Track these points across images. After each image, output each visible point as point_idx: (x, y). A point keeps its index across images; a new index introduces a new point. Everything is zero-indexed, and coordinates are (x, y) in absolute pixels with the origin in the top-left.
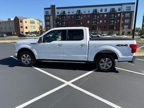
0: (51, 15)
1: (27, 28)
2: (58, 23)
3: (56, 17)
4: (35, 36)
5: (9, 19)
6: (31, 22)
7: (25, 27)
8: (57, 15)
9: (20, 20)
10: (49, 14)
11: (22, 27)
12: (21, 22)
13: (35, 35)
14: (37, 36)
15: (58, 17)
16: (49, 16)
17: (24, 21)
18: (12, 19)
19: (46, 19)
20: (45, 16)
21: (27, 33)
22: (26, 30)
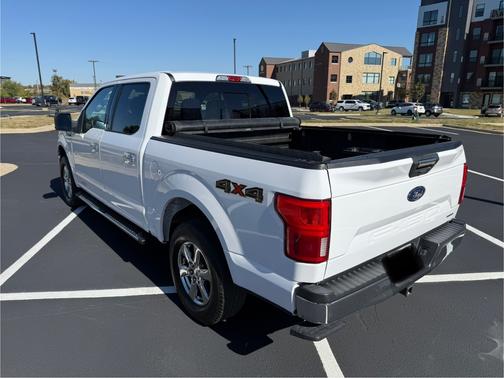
0: (445, 26)
1: (350, 82)
2: (473, 54)
3: (467, 31)
4: (365, 108)
5: (305, 54)
6: (368, 61)
7: (343, 78)
8: (471, 24)
9: (331, 55)
10: (439, 23)
11: (335, 78)
12: (336, 60)
13: (365, 106)
14: (372, 109)
15: (477, 31)
16: (436, 30)
17: (345, 56)
18: (312, 54)
19: (420, 43)
20: (421, 32)
21: (347, 97)
22: (345, 89)
